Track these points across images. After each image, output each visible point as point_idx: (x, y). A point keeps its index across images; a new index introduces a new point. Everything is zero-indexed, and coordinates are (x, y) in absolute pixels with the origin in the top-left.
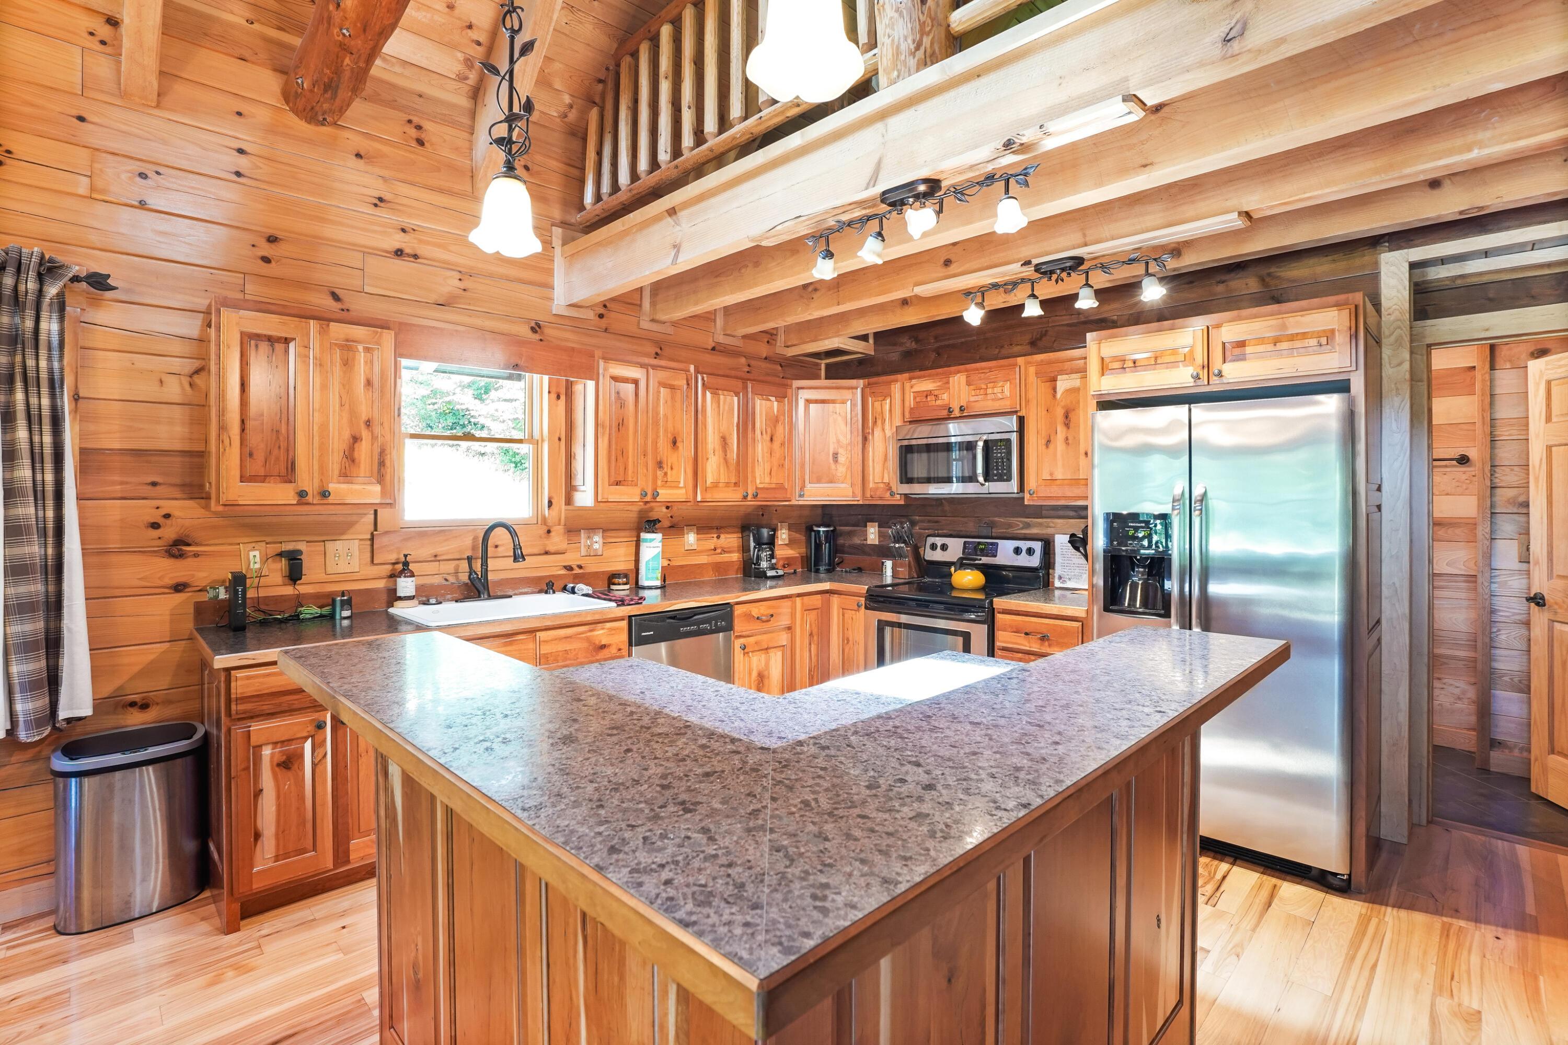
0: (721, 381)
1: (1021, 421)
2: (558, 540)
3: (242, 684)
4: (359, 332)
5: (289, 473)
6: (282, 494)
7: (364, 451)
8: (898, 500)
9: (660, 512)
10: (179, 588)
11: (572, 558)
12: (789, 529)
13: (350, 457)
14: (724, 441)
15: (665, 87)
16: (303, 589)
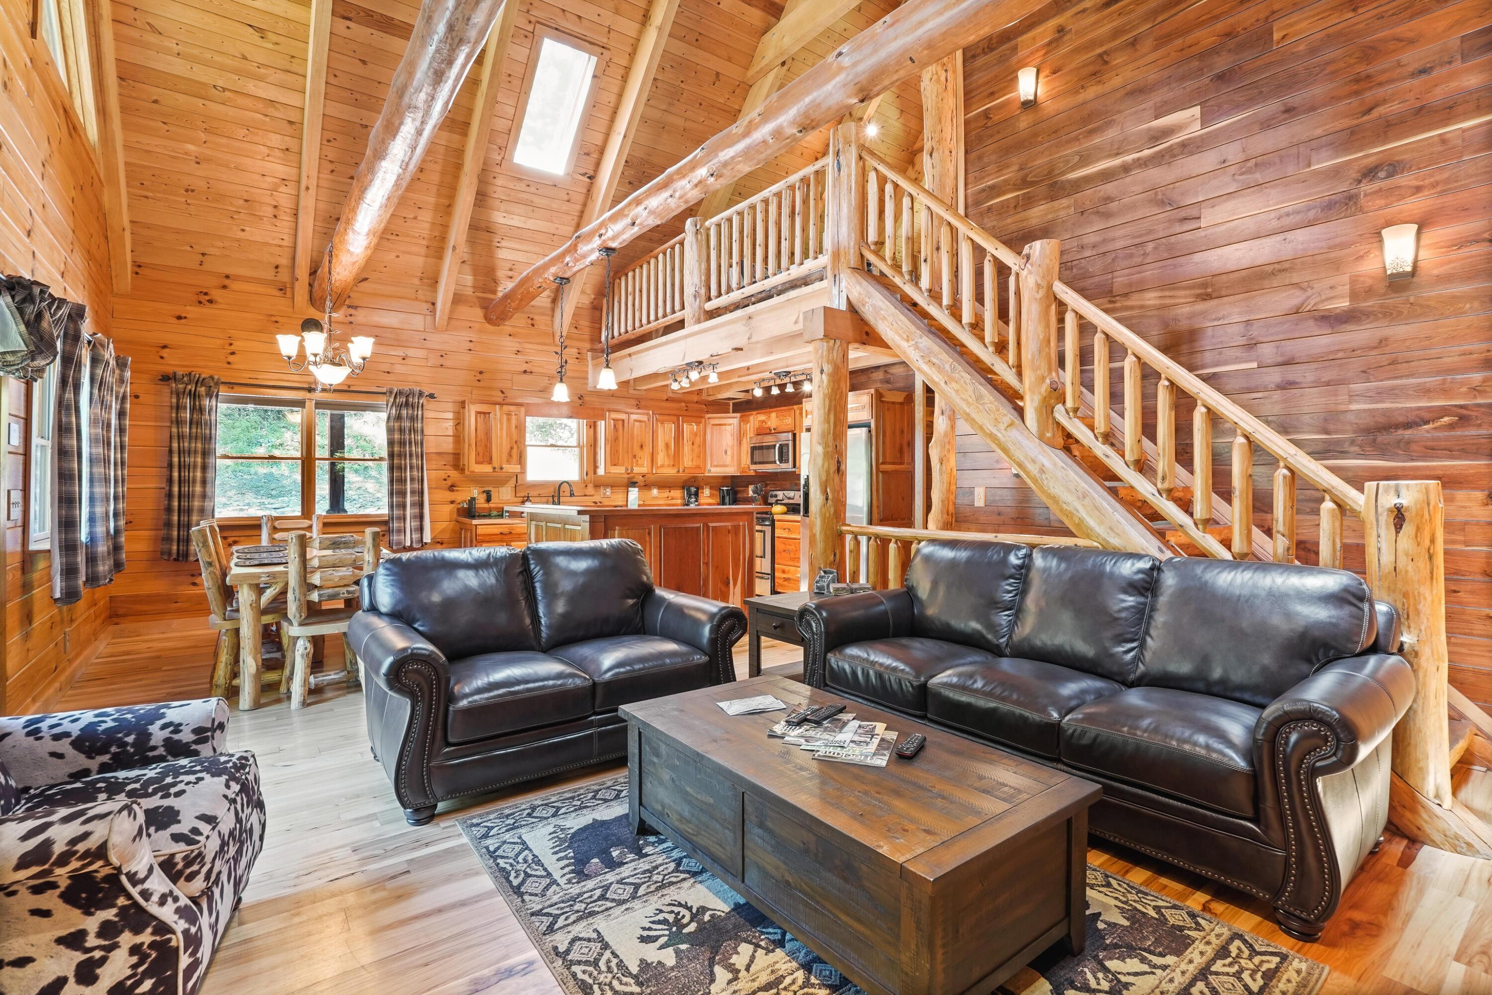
0: (666, 417)
1: (794, 435)
2: (590, 490)
3: (480, 530)
4: (512, 408)
5: (490, 461)
6: (487, 469)
7: (515, 451)
8: (752, 473)
9: (640, 479)
10: (452, 502)
11: (597, 498)
12: (711, 488)
13: (510, 455)
14: (667, 446)
15: (630, 298)
16: (491, 505)
